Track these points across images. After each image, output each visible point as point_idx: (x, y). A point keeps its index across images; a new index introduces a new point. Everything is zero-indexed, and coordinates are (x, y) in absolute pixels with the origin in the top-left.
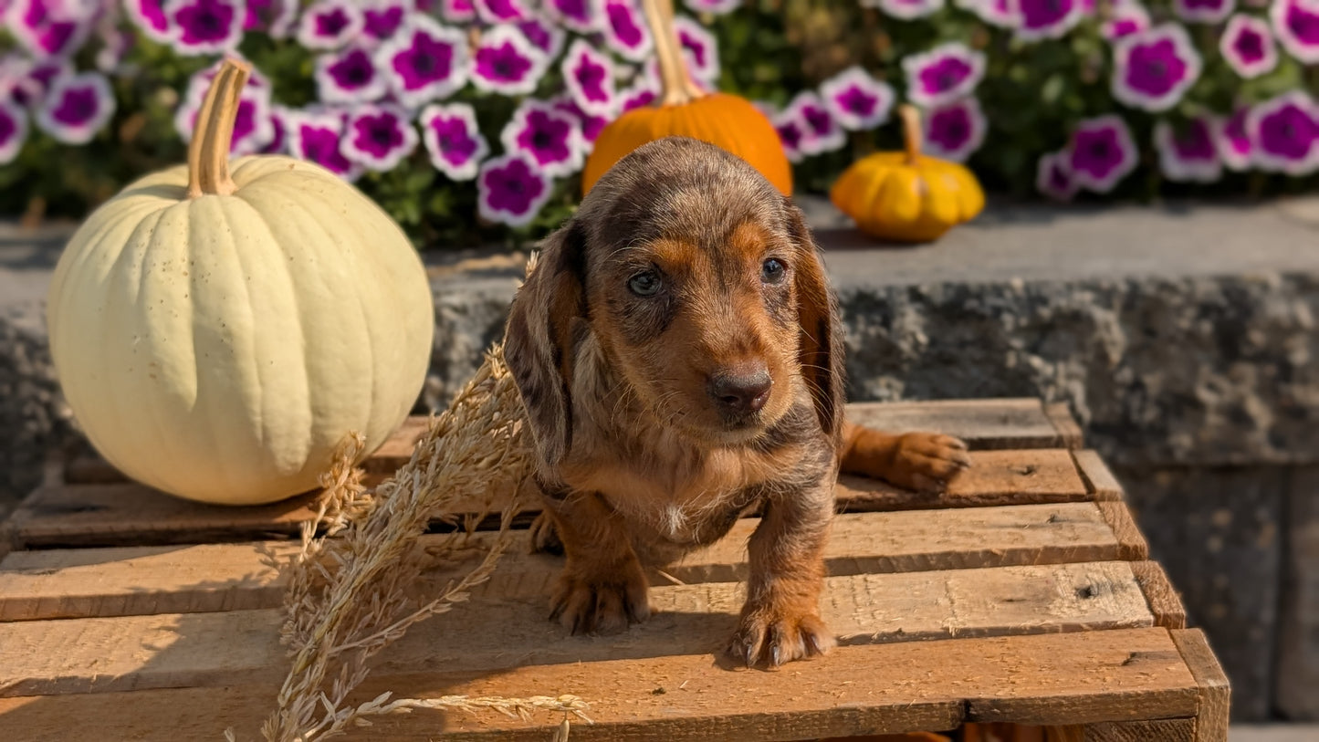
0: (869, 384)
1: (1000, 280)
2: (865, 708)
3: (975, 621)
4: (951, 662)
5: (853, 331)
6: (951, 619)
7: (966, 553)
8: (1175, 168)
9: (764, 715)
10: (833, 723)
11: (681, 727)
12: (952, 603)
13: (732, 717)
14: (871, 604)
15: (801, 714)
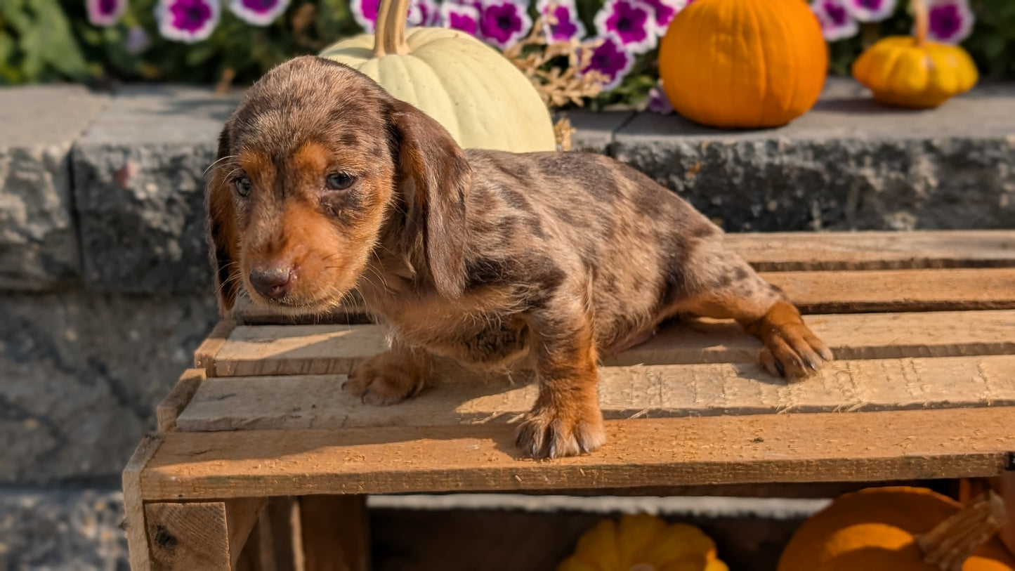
0: (888, 218)
1: (998, 136)
2: (928, 456)
3: (1005, 394)
4: (994, 424)
5: (878, 175)
6: (986, 392)
7: (990, 344)
9: (847, 460)
10: (902, 468)
11: (779, 467)
12: (985, 380)
13: (821, 461)
14: (919, 380)
15: (876, 460)
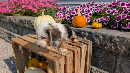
1: (93, 32)
8: (122, 28)
